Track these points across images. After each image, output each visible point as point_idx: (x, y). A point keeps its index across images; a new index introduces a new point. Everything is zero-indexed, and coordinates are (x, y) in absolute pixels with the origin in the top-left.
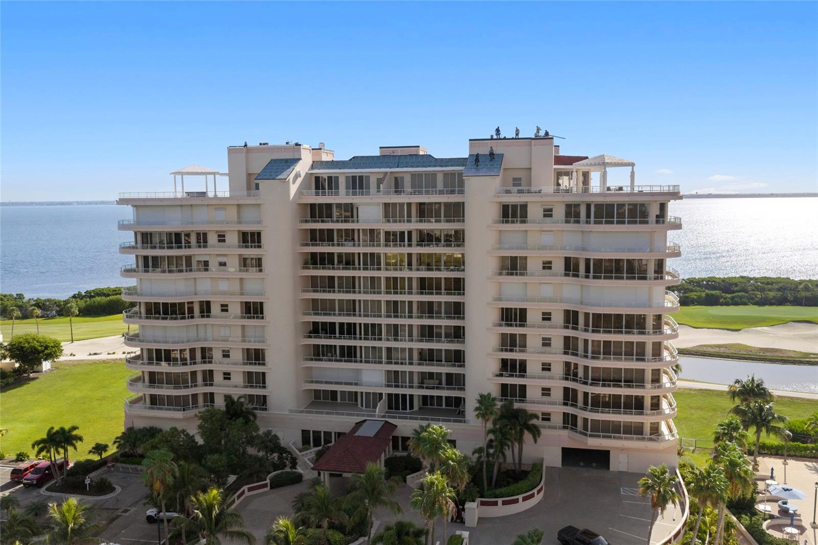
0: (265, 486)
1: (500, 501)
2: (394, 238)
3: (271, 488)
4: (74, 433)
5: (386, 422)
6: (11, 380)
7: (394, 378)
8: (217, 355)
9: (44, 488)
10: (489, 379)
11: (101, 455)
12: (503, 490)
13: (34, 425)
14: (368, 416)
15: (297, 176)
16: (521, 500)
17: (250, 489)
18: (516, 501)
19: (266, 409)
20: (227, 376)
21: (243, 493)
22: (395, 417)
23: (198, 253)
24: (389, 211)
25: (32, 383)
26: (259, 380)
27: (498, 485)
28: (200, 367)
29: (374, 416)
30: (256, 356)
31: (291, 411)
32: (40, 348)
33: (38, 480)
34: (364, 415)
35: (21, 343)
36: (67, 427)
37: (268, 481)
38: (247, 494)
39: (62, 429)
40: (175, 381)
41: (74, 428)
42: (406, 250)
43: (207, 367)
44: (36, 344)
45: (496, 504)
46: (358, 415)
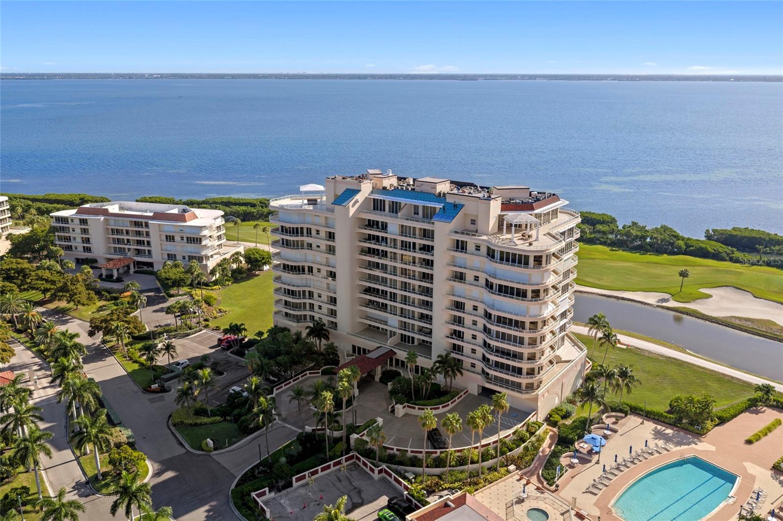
0: (318, 373)
1: (417, 407)
2: (405, 246)
3: (322, 374)
4: (243, 327)
5: (391, 350)
6: (244, 275)
7: (404, 326)
8: (316, 296)
9: (229, 351)
10: (442, 338)
11: (260, 337)
12: (420, 402)
13: (243, 310)
14: (383, 344)
15: (357, 202)
16: (441, 408)
17: (310, 373)
18: (439, 408)
19: (336, 330)
20: (320, 307)
21: (306, 374)
22: (396, 348)
23: (307, 240)
24: (404, 230)
25: (256, 278)
26: (333, 313)
27: (429, 398)
28: (308, 301)
29: (386, 345)
30: (333, 301)
31: (347, 333)
32: (259, 259)
33: (227, 346)
34: (381, 343)
35: (250, 254)
36: (239, 324)
37: (320, 371)
38: (308, 375)
39: (236, 325)
40: (296, 306)
41: (242, 324)
42: (412, 254)
43: (311, 301)
44: (257, 256)
45: (414, 408)
46: (379, 343)
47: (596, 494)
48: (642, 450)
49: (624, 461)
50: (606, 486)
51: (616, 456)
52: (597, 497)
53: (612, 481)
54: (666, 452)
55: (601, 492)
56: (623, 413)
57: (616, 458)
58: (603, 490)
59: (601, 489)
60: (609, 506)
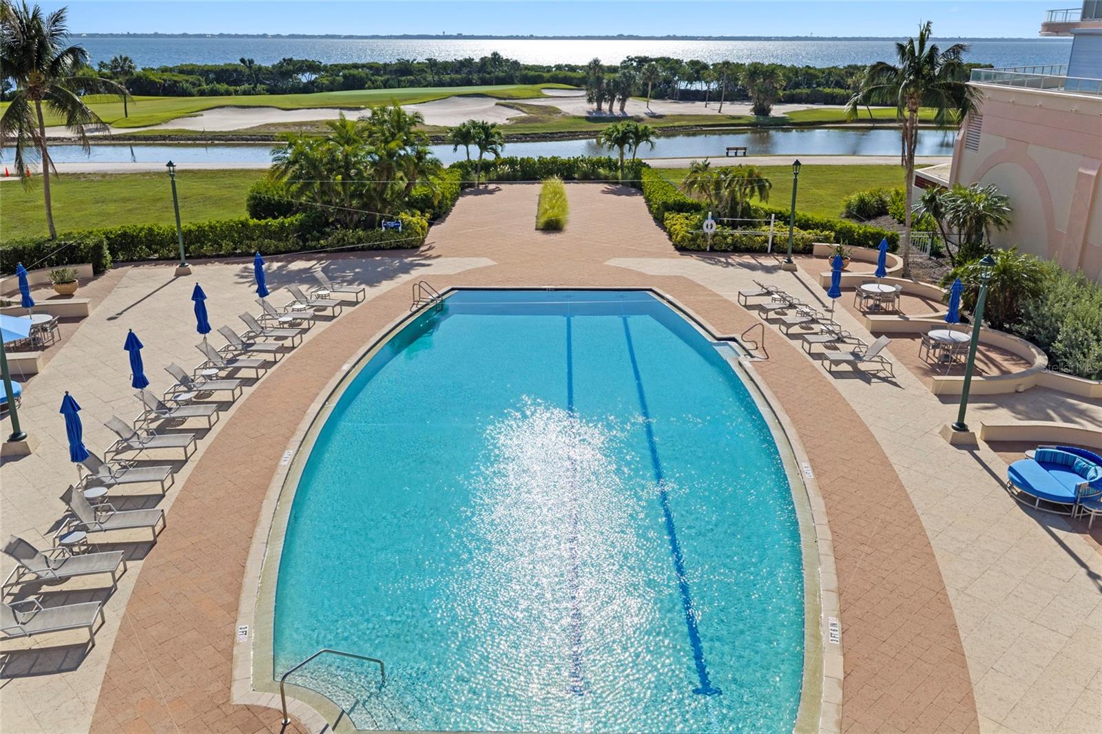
47: (71, 657)
48: (247, 319)
49: (185, 381)
50: (137, 550)
51: (133, 344)
52: (93, 670)
53: (165, 505)
54: (347, 310)
55: (115, 610)
56: (82, 261)
57: (136, 363)
58: (126, 587)
59: (104, 594)
60: (242, 693)
